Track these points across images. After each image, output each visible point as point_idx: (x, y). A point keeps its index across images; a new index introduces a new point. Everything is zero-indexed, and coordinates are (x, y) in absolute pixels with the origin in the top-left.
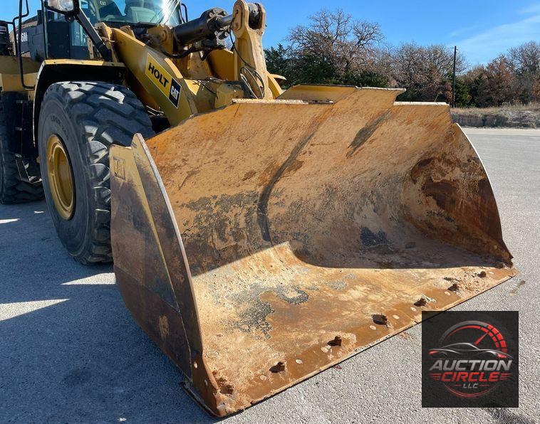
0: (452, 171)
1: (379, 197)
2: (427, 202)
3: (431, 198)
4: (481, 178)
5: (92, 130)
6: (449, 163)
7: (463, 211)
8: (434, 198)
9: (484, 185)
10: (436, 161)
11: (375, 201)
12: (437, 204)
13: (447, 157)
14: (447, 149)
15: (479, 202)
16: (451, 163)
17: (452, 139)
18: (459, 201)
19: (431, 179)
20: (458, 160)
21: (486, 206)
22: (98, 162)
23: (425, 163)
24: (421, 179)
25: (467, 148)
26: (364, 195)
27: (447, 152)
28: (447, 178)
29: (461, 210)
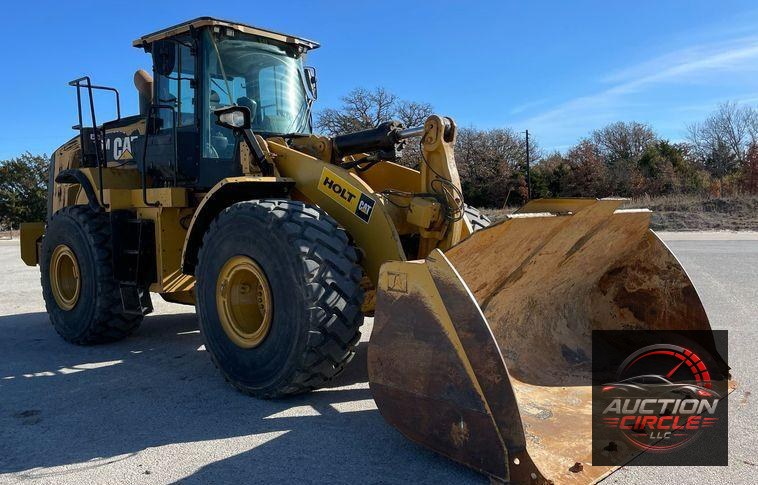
0: (649, 279)
1: (570, 311)
2: (622, 315)
3: (626, 310)
4: (684, 285)
5: (305, 249)
6: (645, 270)
7: (667, 321)
8: (630, 310)
9: (690, 293)
10: (629, 269)
11: (567, 315)
12: (636, 316)
13: (643, 265)
14: (641, 256)
15: (685, 311)
16: (648, 271)
17: (647, 246)
18: (660, 313)
19: (624, 289)
20: (656, 268)
21: (694, 315)
22: (313, 281)
23: (615, 272)
24: (612, 290)
25: (666, 255)
26: (557, 309)
27: (642, 258)
28: (644, 287)
29: (664, 320)
